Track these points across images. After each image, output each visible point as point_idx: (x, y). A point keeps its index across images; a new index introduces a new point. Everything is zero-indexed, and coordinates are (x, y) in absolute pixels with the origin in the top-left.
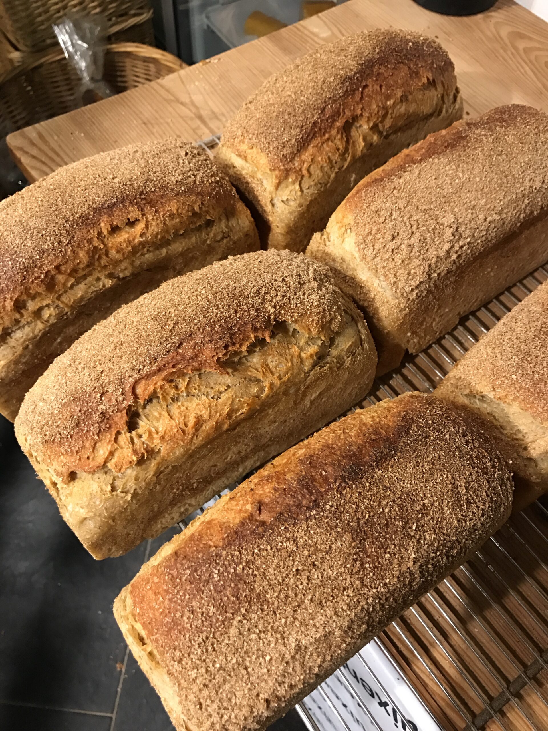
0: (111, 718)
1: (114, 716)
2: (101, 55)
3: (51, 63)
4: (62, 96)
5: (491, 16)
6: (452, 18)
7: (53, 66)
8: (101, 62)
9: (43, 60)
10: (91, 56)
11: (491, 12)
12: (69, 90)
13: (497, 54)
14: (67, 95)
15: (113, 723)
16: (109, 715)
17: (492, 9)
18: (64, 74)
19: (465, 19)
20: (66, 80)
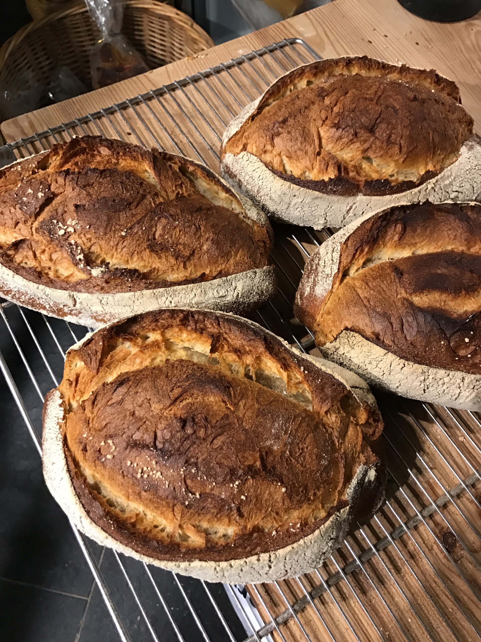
0: (87, 601)
1: (89, 600)
2: (120, 10)
3: (75, 15)
4: (84, 46)
5: (474, 25)
6: (435, 24)
7: (77, 17)
8: (120, 16)
9: (68, 12)
10: (110, 11)
11: (473, 20)
12: (91, 40)
13: (474, 66)
14: (88, 45)
15: (88, 605)
16: (85, 598)
17: (476, 16)
18: (87, 26)
19: (448, 26)
20: (88, 30)
